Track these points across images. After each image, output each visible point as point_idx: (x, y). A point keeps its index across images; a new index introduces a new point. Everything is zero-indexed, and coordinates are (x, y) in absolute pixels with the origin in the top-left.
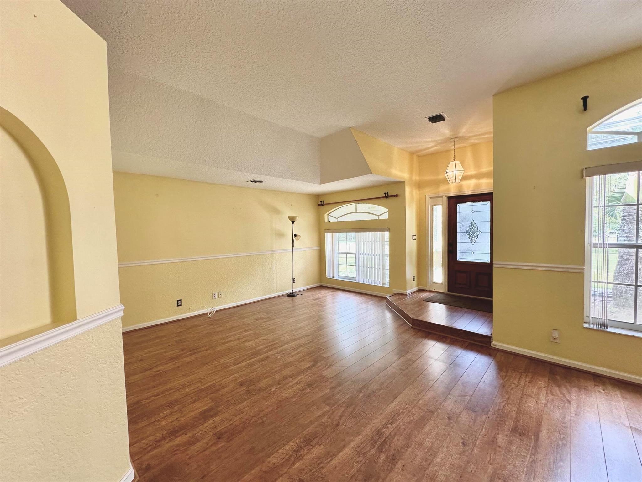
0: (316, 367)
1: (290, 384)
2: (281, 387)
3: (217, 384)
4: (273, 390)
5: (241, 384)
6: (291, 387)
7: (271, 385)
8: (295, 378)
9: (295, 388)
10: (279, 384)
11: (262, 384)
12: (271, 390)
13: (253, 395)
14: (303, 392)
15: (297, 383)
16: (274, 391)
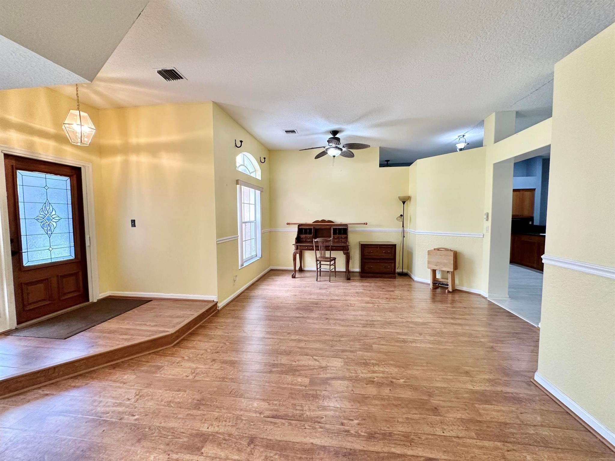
0: (337, 375)
1: (381, 375)
2: (393, 378)
3: (473, 434)
4: (402, 381)
5: (435, 410)
6: (383, 372)
7: (401, 386)
8: (370, 378)
9: (381, 369)
10: (392, 382)
11: (410, 393)
12: (404, 382)
13: (425, 388)
14: (378, 363)
15: (374, 372)
16: (403, 379)
